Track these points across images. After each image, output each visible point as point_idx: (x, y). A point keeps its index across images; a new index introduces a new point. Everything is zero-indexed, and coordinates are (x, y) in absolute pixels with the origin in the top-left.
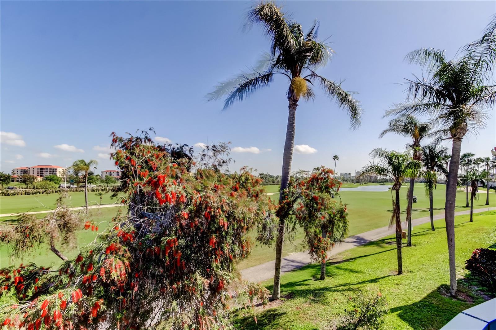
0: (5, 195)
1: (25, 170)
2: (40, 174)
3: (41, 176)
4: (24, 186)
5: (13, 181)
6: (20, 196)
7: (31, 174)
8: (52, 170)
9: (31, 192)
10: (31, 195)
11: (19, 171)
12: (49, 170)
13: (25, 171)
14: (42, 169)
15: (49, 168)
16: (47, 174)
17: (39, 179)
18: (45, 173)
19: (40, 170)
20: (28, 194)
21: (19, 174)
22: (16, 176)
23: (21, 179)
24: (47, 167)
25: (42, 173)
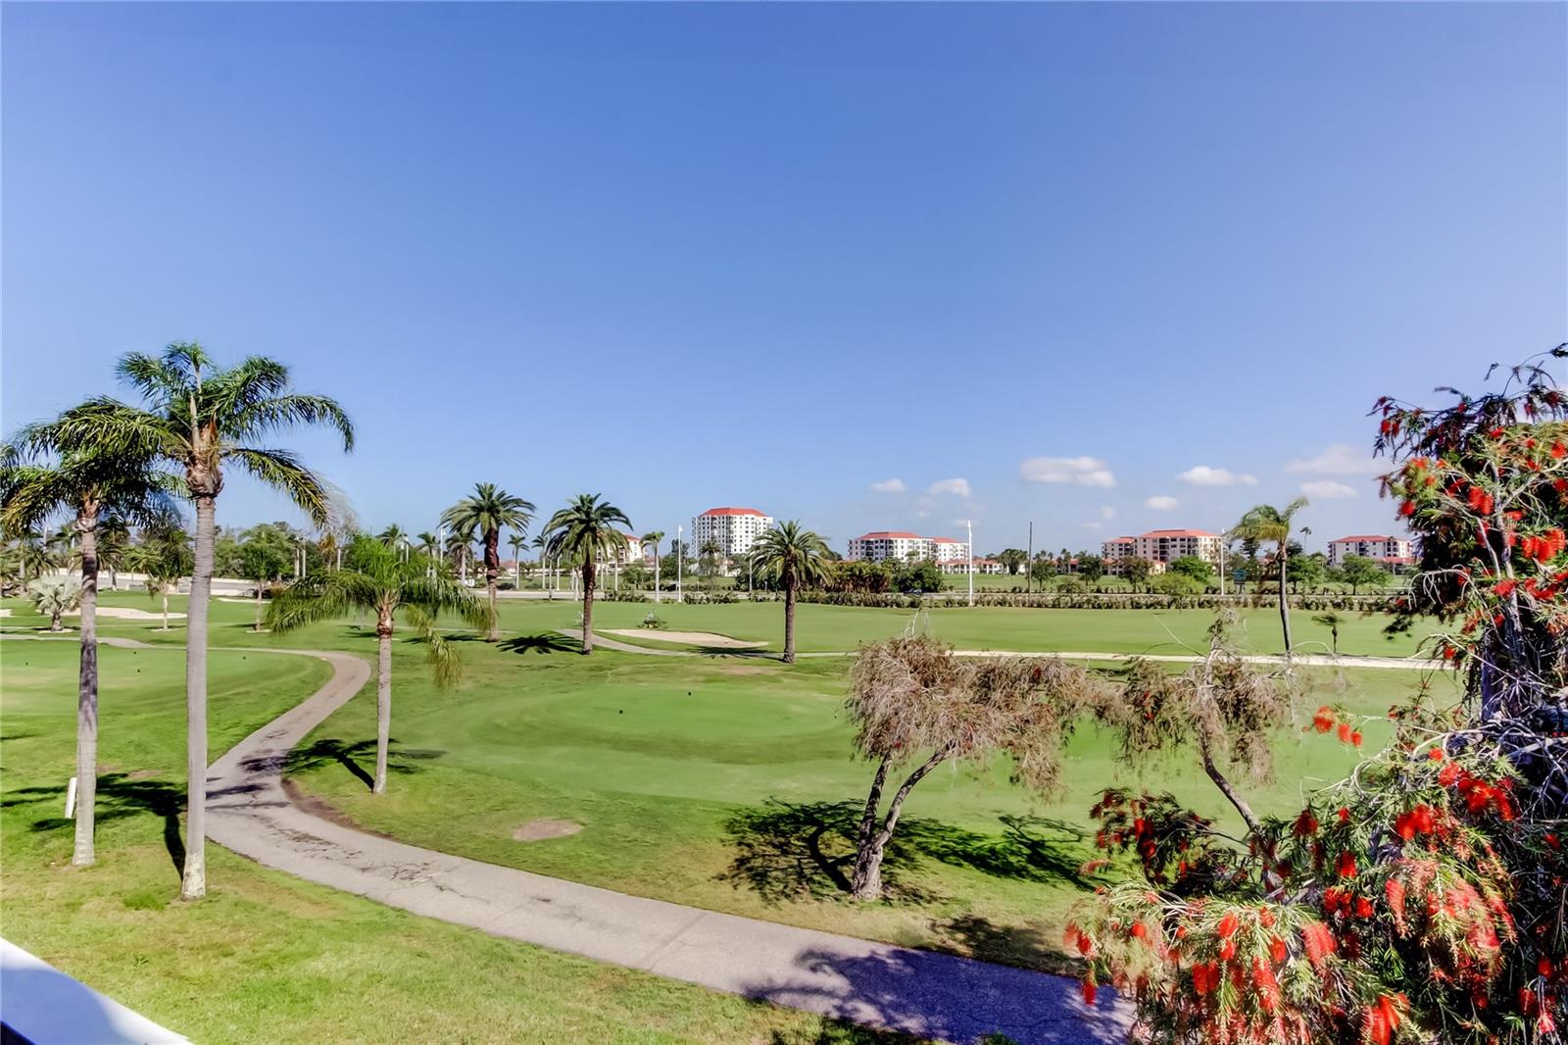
0: (1094, 607)
1: (1127, 544)
2: (1158, 555)
3: (1163, 559)
4: (1127, 585)
5: (1105, 573)
6: (1121, 610)
7: (1140, 554)
8: (1186, 543)
9: (1143, 602)
10: (1144, 610)
11: (1117, 548)
12: (1178, 543)
13: (1128, 549)
14: (1163, 540)
15: (1179, 536)
16: (1175, 554)
17: (1159, 567)
18: (1170, 551)
19: (1158, 544)
20: (1138, 606)
21: (1117, 557)
22: (1110, 560)
23: (1121, 567)
24: (1173, 535)
25: (1165, 553)
